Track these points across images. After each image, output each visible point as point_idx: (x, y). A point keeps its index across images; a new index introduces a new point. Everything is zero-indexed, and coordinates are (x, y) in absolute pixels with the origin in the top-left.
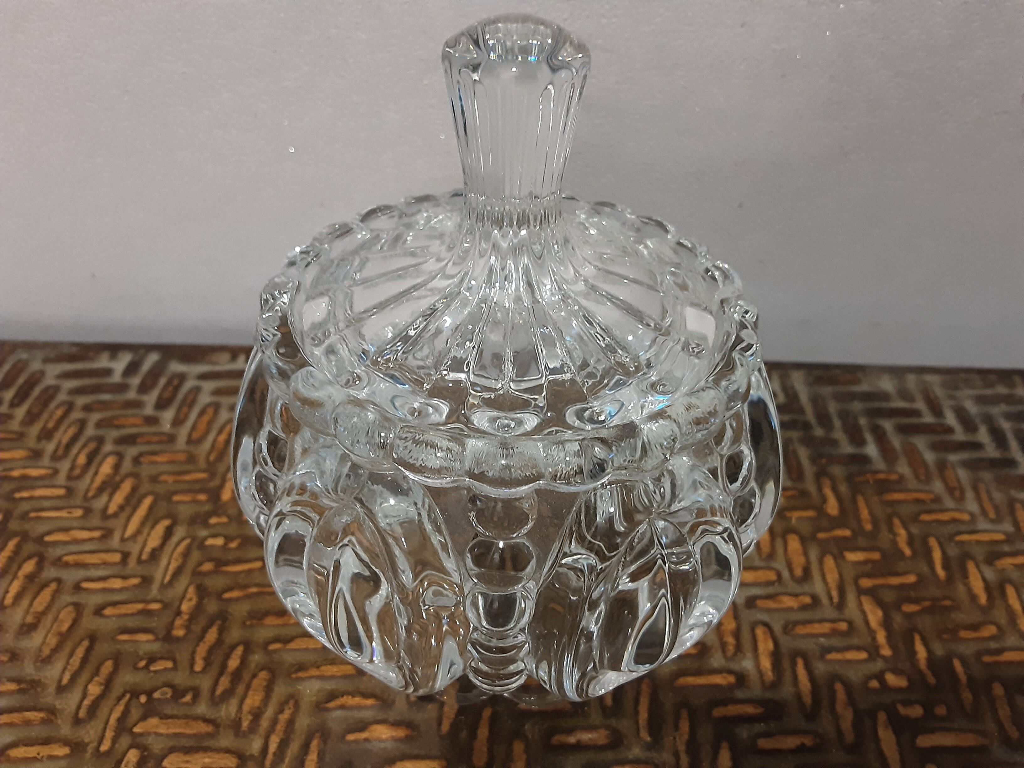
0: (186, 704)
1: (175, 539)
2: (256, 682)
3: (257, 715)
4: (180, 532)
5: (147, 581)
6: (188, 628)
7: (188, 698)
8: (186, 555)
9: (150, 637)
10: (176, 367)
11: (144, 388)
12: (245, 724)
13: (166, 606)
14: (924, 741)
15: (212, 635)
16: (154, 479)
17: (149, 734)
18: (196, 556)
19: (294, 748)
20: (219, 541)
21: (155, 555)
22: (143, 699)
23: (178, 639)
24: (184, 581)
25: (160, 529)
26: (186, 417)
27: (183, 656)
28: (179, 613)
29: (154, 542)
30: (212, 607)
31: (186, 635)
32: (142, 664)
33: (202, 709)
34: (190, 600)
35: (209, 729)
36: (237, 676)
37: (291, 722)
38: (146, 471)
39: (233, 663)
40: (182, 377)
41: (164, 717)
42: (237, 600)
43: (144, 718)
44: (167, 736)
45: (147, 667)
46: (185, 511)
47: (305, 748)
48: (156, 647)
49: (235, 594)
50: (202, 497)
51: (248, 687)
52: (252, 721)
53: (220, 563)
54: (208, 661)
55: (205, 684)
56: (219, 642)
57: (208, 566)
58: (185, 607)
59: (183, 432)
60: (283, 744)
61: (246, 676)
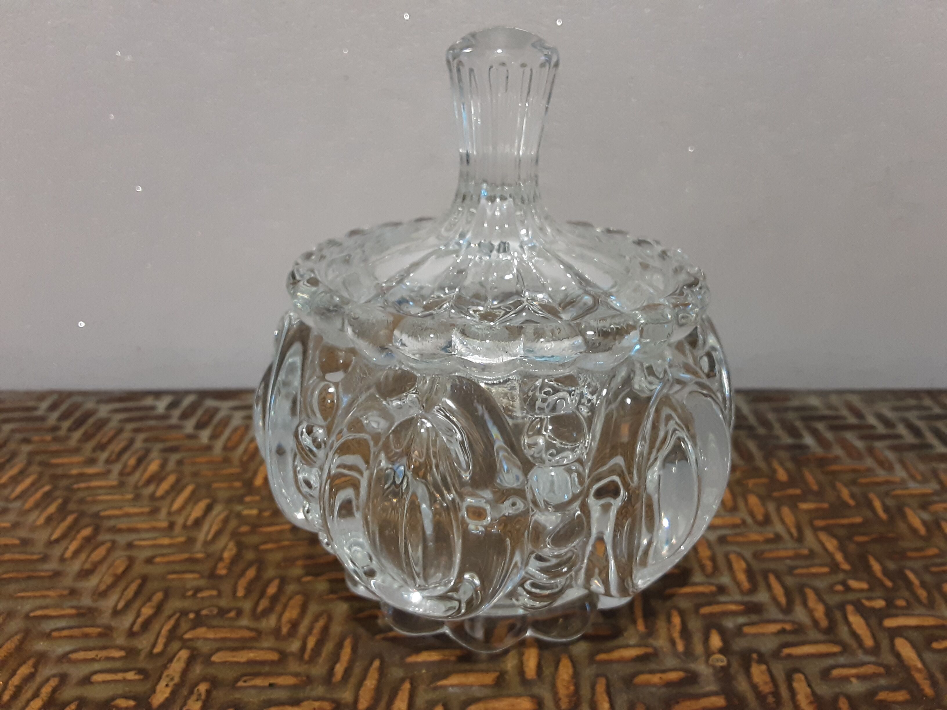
0: (231, 619)
1: (215, 512)
2: (292, 603)
3: (294, 625)
4: (218, 508)
5: (191, 541)
6: (229, 569)
7: (232, 614)
8: (226, 521)
9: (196, 576)
10: (210, 403)
11: (185, 416)
12: (285, 630)
13: (208, 556)
14: (890, 623)
15: (251, 573)
16: (195, 474)
17: (198, 639)
18: (233, 523)
19: (329, 647)
20: (254, 512)
21: (198, 523)
22: (192, 616)
23: (221, 577)
24: (223, 540)
25: (202, 505)
26: (222, 432)
27: (226, 587)
28: (221, 559)
29: (197, 511)
30: (250, 555)
31: (226, 575)
32: (190, 593)
33: (244, 622)
34: (231, 550)
35: (252, 634)
36: (275, 599)
37: (325, 630)
38: (188, 469)
39: (272, 590)
40: (216, 410)
41: (210, 627)
42: (271, 550)
43: (193, 628)
44: (215, 640)
45: (194, 595)
46: (223, 495)
47: (340, 646)
48: (202, 583)
49: (269, 546)
50: (238, 484)
51: (285, 606)
52: (290, 629)
53: (255, 527)
54: (249, 591)
55: (247, 606)
56: (258, 577)
57: (244, 529)
58: (226, 555)
59: (219, 444)
60: (320, 643)
61: (283, 600)
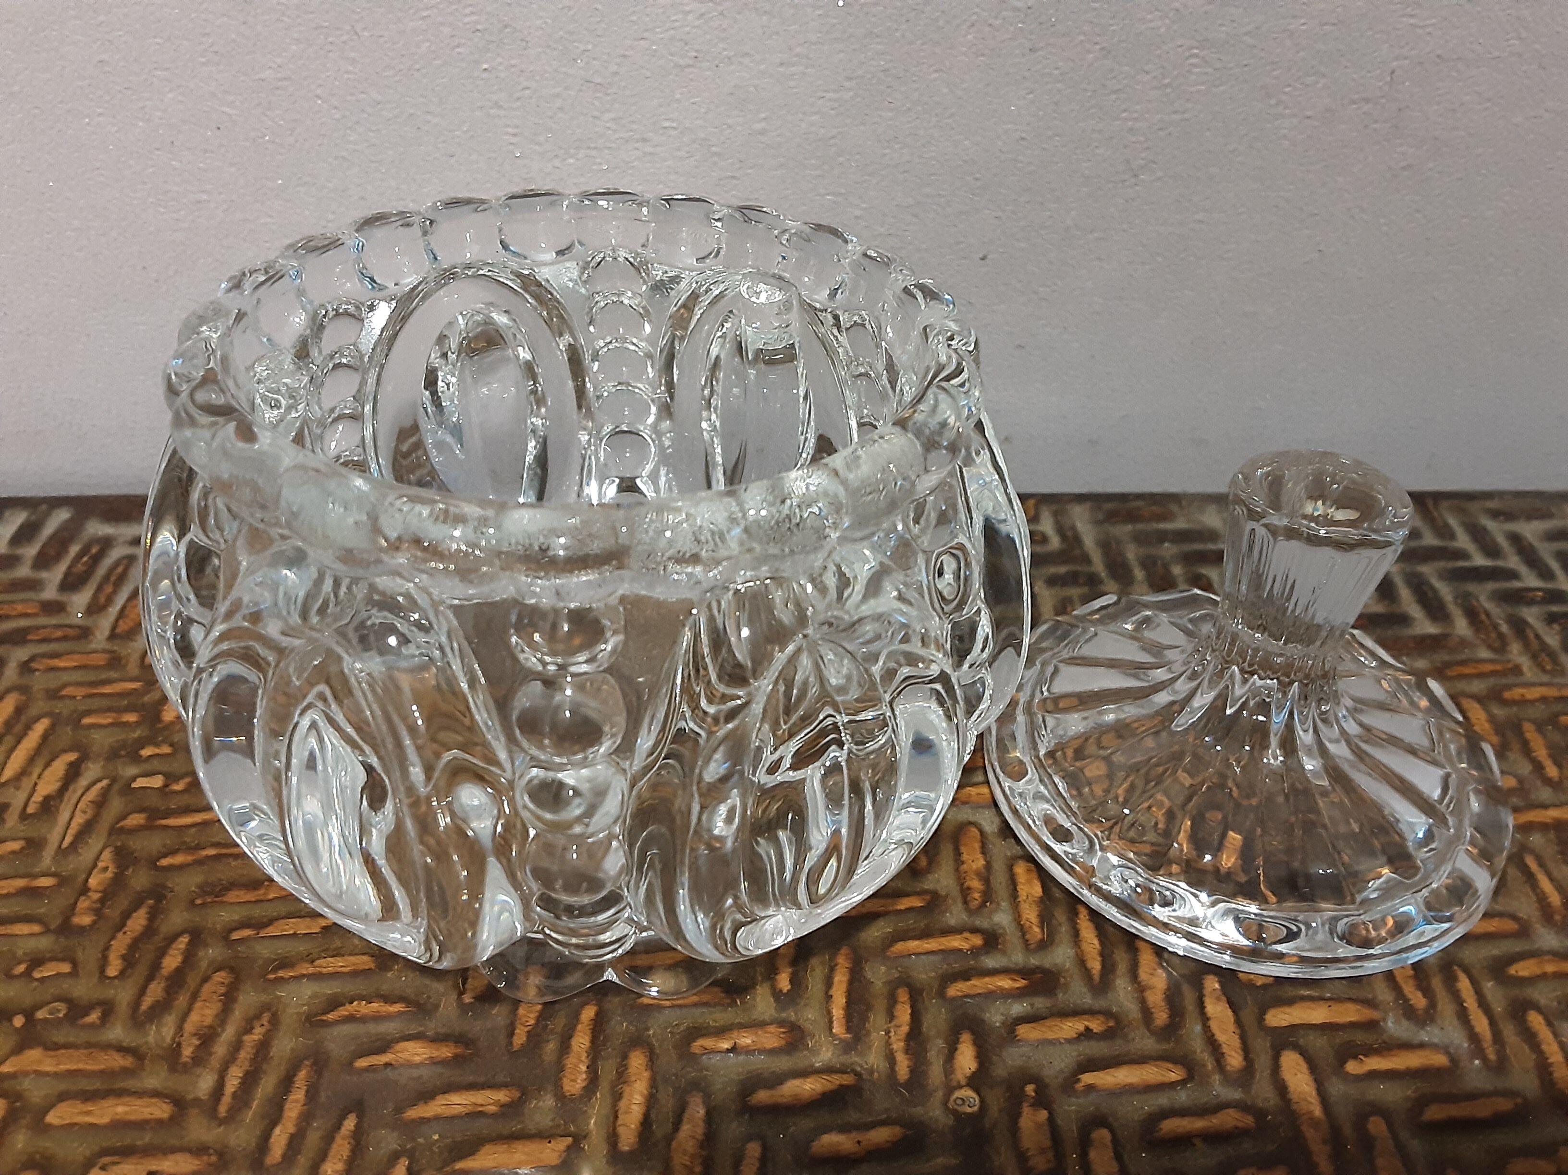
0: (91, 1026)
1: (83, 782)
2: (207, 988)
3: (207, 1038)
4: (92, 770)
5: (34, 845)
6: (98, 912)
7: (94, 1017)
8: (100, 804)
9: (36, 928)
10: (97, 528)
11: (43, 561)
12: (187, 1052)
13: (63, 881)
14: (1278, 1018)
15: (138, 922)
16: (54, 695)
17: (26, 1074)
18: (116, 805)
19: (267, 1085)
20: (157, 782)
21: (49, 806)
22: (19, 1021)
23: (82, 930)
24: (95, 843)
25: (59, 767)
26: (110, 600)
27: (88, 955)
28: (85, 890)
29: (48, 785)
30: (140, 880)
31: (95, 922)
32: (21, 968)
33: (117, 1032)
34: (106, 869)
35: (127, 1061)
36: (176, 980)
37: (264, 1046)
38: (40, 682)
39: (171, 962)
40: (106, 543)
41: (52, 1047)
42: (181, 867)
43: (18, 1050)
44: (56, 1075)
45: (28, 973)
46: (102, 740)
47: (286, 1084)
48: (45, 943)
49: (178, 859)
50: (132, 718)
51: (194, 996)
52: (198, 1047)
53: (154, 814)
54: (129, 961)
55: (123, 995)
56: (149, 931)
57: (136, 820)
58: (93, 882)
59: (104, 624)
60: (250, 1080)
61: (192, 980)
